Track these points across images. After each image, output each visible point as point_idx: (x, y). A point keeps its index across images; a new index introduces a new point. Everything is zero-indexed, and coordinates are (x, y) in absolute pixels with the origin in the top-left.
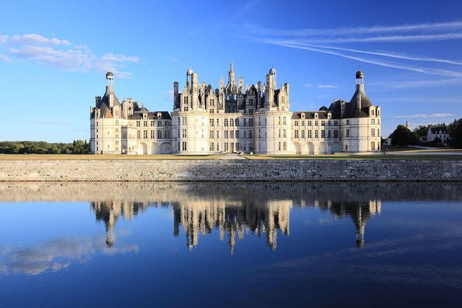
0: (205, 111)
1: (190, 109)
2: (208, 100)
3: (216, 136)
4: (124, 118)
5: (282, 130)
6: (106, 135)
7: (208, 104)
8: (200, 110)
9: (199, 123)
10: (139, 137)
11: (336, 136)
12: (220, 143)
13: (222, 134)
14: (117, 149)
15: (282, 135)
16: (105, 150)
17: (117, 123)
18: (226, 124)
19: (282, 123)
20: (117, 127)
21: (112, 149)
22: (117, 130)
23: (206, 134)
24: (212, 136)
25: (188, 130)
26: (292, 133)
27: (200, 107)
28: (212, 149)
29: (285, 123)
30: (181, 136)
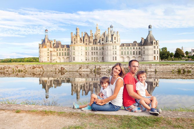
0: (83, 44)
1: (76, 43)
2: (85, 39)
3: (88, 54)
4: (51, 48)
5: (114, 52)
6: (44, 55)
7: (85, 41)
8: (81, 44)
9: (80, 49)
10: (57, 55)
11: (139, 54)
12: (90, 57)
13: (90, 53)
14: (48, 60)
15: (114, 54)
16: (44, 61)
17: (48, 50)
18: (92, 49)
19: (114, 48)
20: (48, 51)
21: (46, 60)
22: (48, 53)
23: (84, 53)
24: (86, 55)
25: (75, 52)
26: (120, 53)
27: (81, 42)
28: (86, 60)
29: (116, 48)
30: (73, 54)
